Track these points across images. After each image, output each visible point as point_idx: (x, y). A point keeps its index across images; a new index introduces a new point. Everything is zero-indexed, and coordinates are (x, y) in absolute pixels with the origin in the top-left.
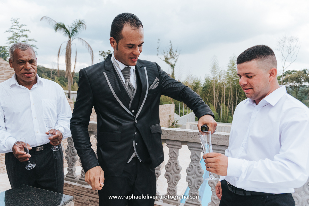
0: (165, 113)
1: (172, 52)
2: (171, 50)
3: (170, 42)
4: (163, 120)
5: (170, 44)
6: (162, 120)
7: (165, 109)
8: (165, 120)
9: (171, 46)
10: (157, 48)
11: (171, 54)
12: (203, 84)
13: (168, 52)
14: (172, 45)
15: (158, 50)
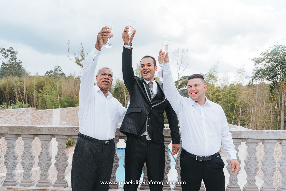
0: (75, 116)
1: (83, 55)
2: (82, 52)
3: (81, 44)
4: (73, 122)
5: (81, 46)
6: (71, 122)
7: (75, 111)
8: (76, 122)
9: (82, 49)
10: (68, 49)
11: (82, 56)
12: (115, 86)
13: (79, 54)
14: (83, 47)
15: (69, 52)
